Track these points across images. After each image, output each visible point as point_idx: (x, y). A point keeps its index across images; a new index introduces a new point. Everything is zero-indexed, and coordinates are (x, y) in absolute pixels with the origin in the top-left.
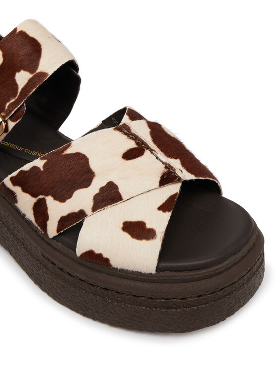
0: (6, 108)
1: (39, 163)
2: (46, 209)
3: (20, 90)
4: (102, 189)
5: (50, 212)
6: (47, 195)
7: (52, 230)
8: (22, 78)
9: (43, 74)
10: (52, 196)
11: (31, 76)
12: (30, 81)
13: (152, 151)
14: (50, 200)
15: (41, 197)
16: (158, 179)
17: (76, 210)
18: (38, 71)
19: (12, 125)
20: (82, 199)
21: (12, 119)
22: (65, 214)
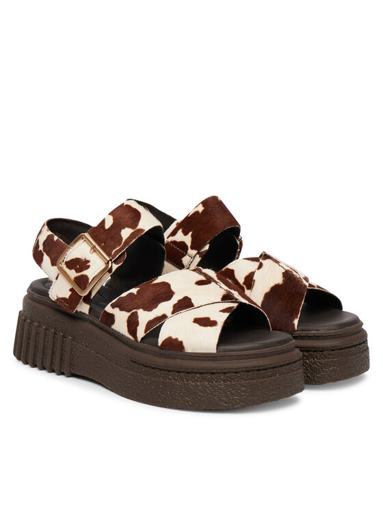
0: (113, 253)
1: (134, 291)
2: (138, 317)
3: (124, 241)
4: (179, 301)
5: (140, 320)
6: (139, 308)
7: (141, 333)
8: (126, 233)
9: (141, 230)
10: (142, 308)
11: (133, 231)
12: (132, 234)
13: (216, 283)
14: (141, 312)
15: (134, 311)
16: (221, 297)
17: (160, 314)
18: (138, 228)
19: (115, 267)
20: (165, 308)
21: (115, 262)
22: (152, 318)
